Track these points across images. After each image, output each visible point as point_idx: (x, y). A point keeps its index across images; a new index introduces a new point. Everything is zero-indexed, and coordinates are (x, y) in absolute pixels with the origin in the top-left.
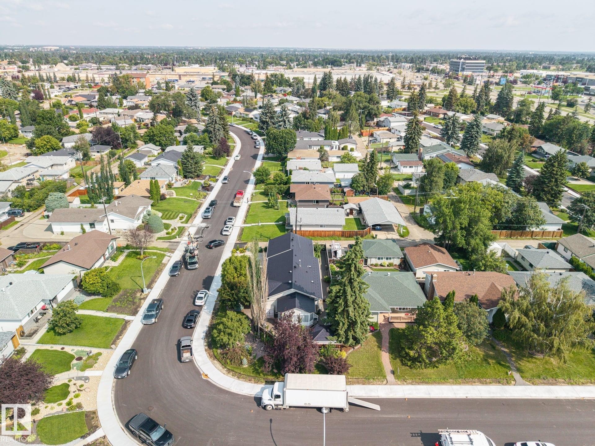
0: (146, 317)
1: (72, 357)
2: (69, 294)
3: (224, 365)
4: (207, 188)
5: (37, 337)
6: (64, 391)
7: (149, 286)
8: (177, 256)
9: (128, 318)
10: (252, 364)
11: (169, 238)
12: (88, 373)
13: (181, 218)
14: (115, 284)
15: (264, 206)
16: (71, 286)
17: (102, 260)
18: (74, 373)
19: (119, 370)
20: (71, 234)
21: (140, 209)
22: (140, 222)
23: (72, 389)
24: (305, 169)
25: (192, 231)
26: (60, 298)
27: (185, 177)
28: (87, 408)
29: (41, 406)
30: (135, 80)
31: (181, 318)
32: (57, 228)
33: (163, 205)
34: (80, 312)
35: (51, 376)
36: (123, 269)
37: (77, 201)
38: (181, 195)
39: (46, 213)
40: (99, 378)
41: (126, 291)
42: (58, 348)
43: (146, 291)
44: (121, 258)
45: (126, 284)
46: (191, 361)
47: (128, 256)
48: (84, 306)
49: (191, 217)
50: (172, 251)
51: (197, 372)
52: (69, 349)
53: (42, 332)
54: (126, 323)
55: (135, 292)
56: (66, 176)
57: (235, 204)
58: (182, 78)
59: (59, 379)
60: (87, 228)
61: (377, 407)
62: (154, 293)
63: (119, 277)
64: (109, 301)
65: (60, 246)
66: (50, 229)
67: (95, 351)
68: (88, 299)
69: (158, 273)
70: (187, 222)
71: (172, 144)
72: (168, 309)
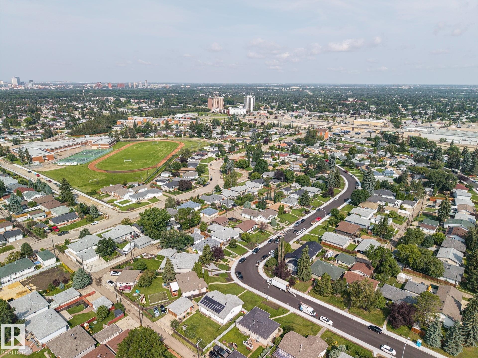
0: (253, 252)
1: (231, 254)
2: (237, 238)
3: (265, 271)
4: (307, 212)
5: (226, 246)
6: (226, 260)
7: (260, 244)
8: (274, 237)
9: (249, 250)
10: (272, 273)
11: (277, 229)
12: (233, 259)
13: (286, 223)
14: (250, 239)
15: (323, 228)
16: (238, 235)
17: (250, 230)
18: (230, 258)
19: (240, 261)
20: (247, 218)
21: (271, 216)
22: (270, 221)
23: (228, 261)
24: (358, 215)
25: (286, 229)
26: (235, 238)
27: (301, 205)
28: (229, 266)
29: (221, 261)
30: (319, 133)
31: (263, 255)
32: (244, 215)
33: (283, 216)
34: (237, 243)
35: (225, 256)
36: (256, 235)
37: (254, 206)
38: (293, 213)
39: (243, 208)
40: (235, 261)
41: (252, 243)
42: (229, 250)
43: (258, 244)
44: (257, 232)
45: (253, 240)
46: (258, 267)
47: (259, 232)
48: (240, 242)
49: (290, 223)
50: (274, 234)
51: (258, 270)
52: (231, 252)
53: (228, 245)
54: (248, 251)
55: (255, 244)
56: (256, 193)
57: (312, 223)
58: (354, 129)
59: (226, 257)
60: (252, 218)
61: (295, 296)
62: (260, 246)
63: (253, 238)
64: (246, 243)
65: (242, 221)
66: (241, 215)
67: (237, 255)
68: (242, 241)
69: (265, 240)
70: (287, 225)
71: (307, 186)
72: (260, 252)
